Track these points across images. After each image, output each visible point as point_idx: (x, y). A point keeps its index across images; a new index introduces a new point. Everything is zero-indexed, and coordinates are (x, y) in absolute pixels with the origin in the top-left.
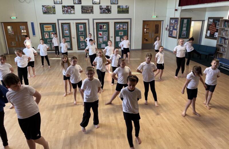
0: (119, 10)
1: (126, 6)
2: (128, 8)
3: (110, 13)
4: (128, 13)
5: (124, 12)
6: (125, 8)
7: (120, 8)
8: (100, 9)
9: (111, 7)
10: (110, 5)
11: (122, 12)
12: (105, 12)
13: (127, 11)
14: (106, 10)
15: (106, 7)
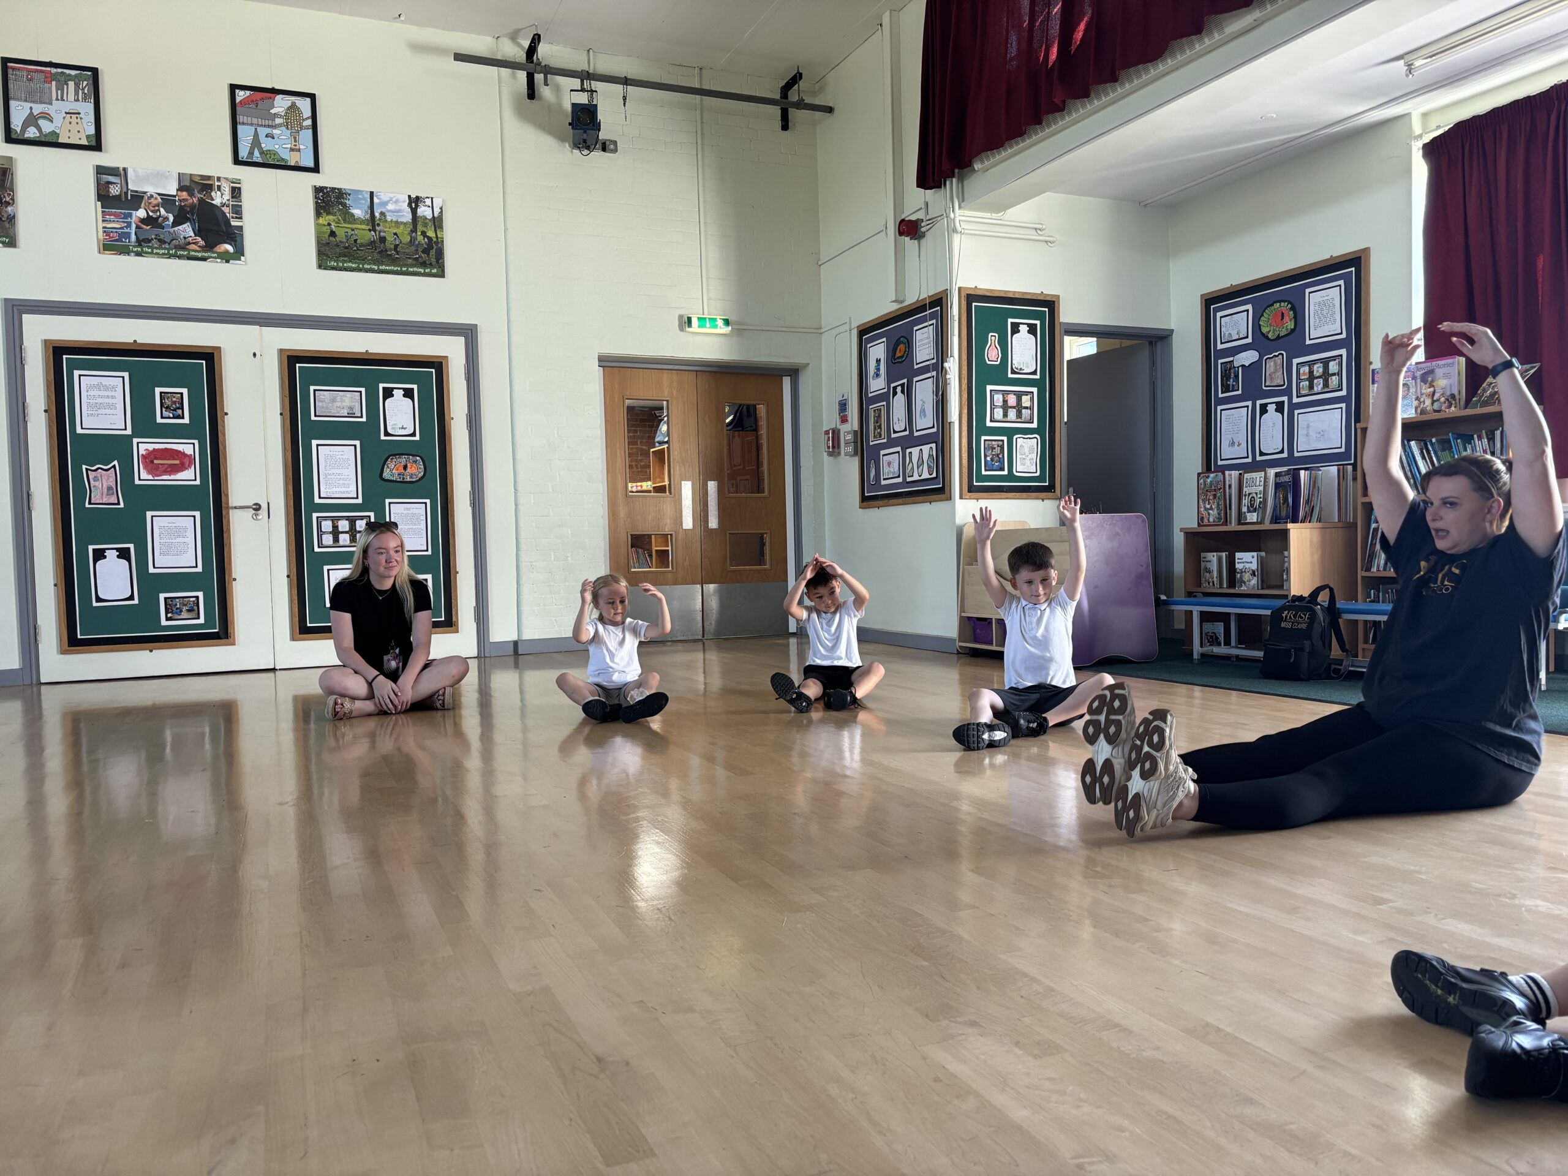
0: (338, 232)
1: (415, 202)
2: (437, 222)
3: (226, 258)
4: (442, 276)
5: (394, 261)
6: (407, 217)
7: (349, 217)
8: (104, 197)
9: (236, 193)
10: (230, 177)
11: (376, 255)
12: (162, 242)
13: (426, 251)
14: (176, 223)
15: (181, 189)
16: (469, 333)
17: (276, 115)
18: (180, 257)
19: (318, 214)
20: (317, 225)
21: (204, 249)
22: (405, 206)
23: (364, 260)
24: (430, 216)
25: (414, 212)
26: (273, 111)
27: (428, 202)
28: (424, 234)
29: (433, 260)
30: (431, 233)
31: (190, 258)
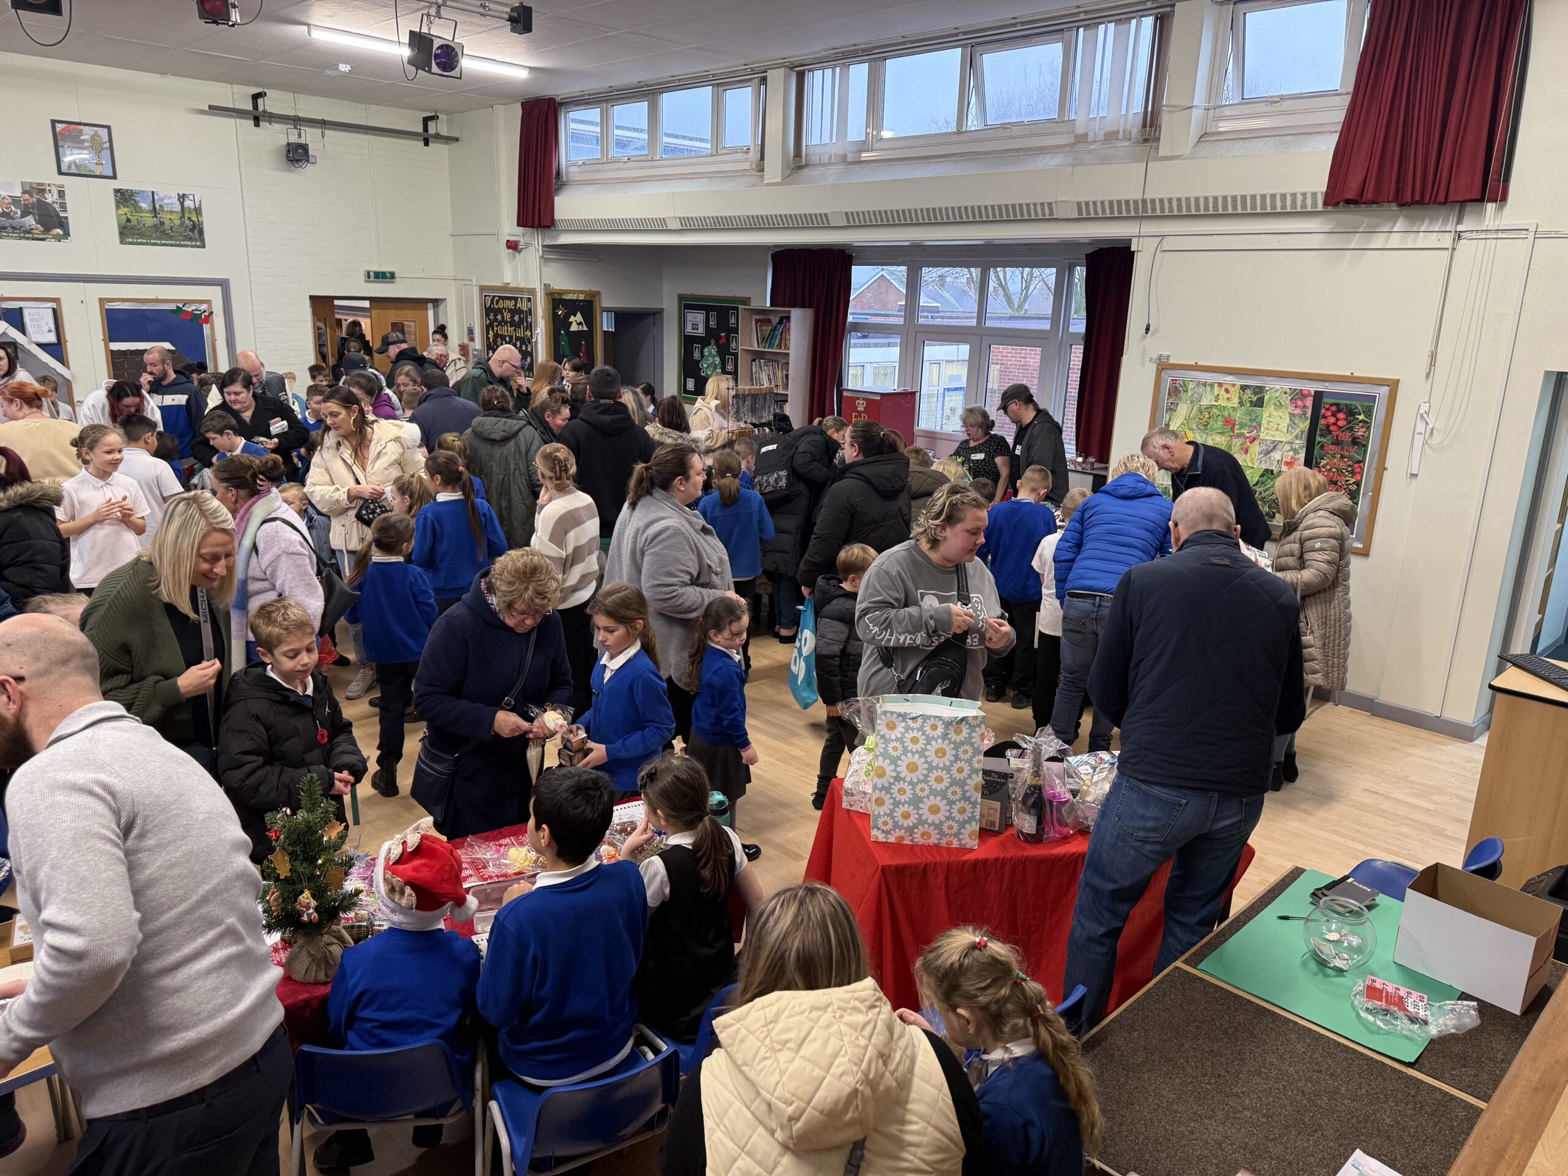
0: (132, 219)
1: (182, 198)
2: (198, 211)
3: (58, 238)
4: (204, 246)
5: (171, 238)
6: (178, 208)
9: (61, 194)
10: (57, 183)
11: (158, 234)
12: (14, 228)
13: (192, 230)
14: (22, 216)
15: (24, 192)
16: (224, 284)
17: (83, 141)
18: (27, 239)
19: (118, 207)
20: (117, 214)
21: (43, 233)
22: (176, 200)
23: (150, 237)
24: (193, 207)
25: (182, 204)
26: (82, 138)
27: (191, 197)
28: (189, 219)
29: (197, 237)
30: (194, 218)
31: (34, 239)
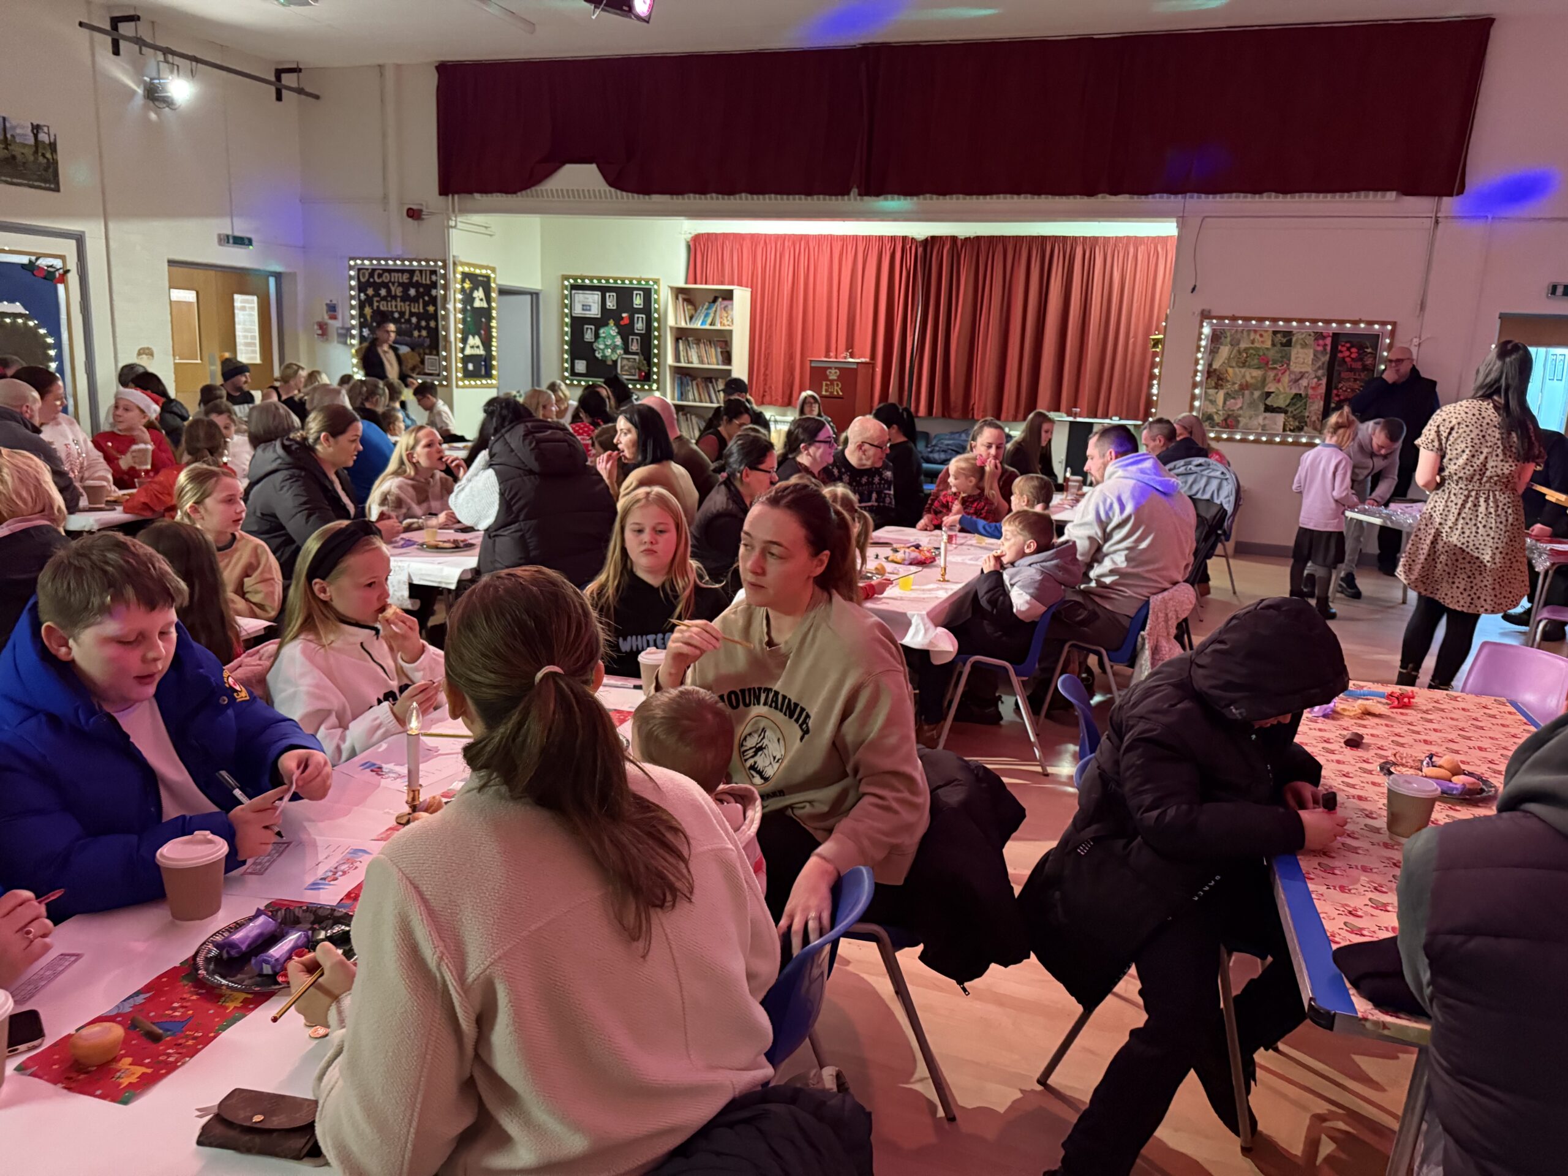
1: (36, 129)
2: (53, 147)
4: (57, 190)
5: (22, 176)
6: (31, 141)
11: (11, 170)
13: (46, 169)
16: (78, 238)
22: (29, 132)
23: (1, 173)
24: (47, 141)
25: (36, 136)
27: (46, 129)
29: (51, 177)
30: (49, 155)
